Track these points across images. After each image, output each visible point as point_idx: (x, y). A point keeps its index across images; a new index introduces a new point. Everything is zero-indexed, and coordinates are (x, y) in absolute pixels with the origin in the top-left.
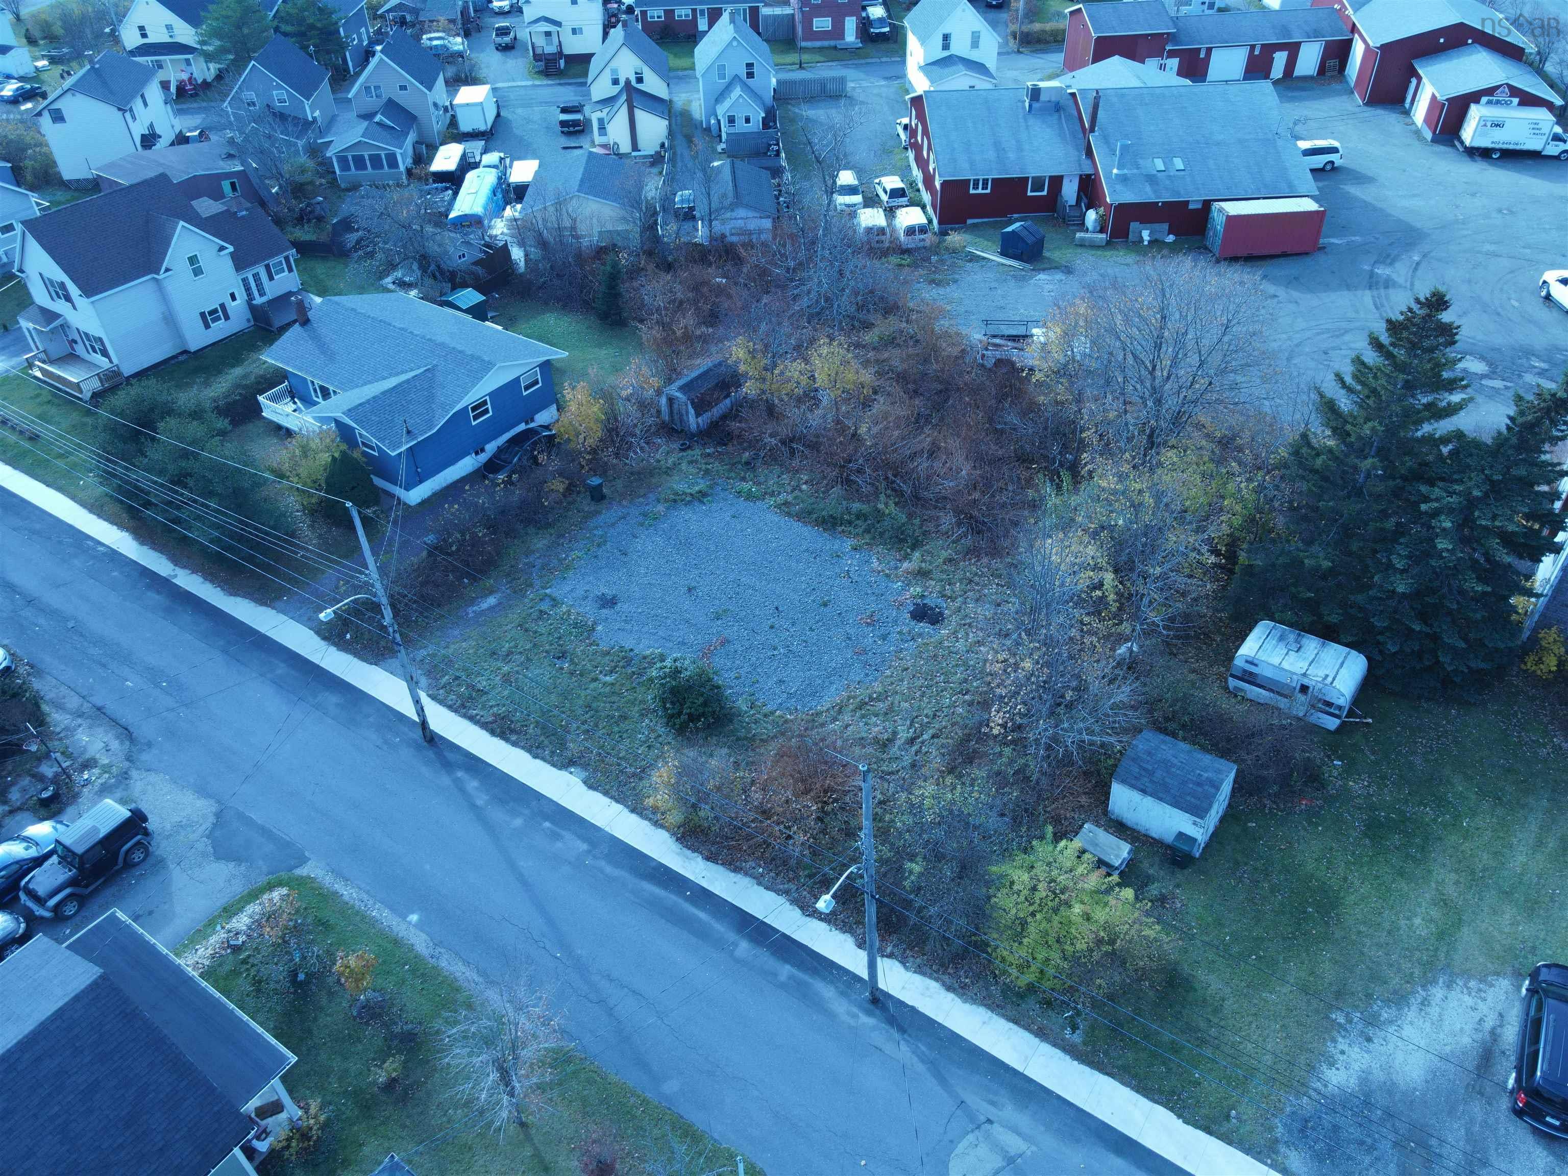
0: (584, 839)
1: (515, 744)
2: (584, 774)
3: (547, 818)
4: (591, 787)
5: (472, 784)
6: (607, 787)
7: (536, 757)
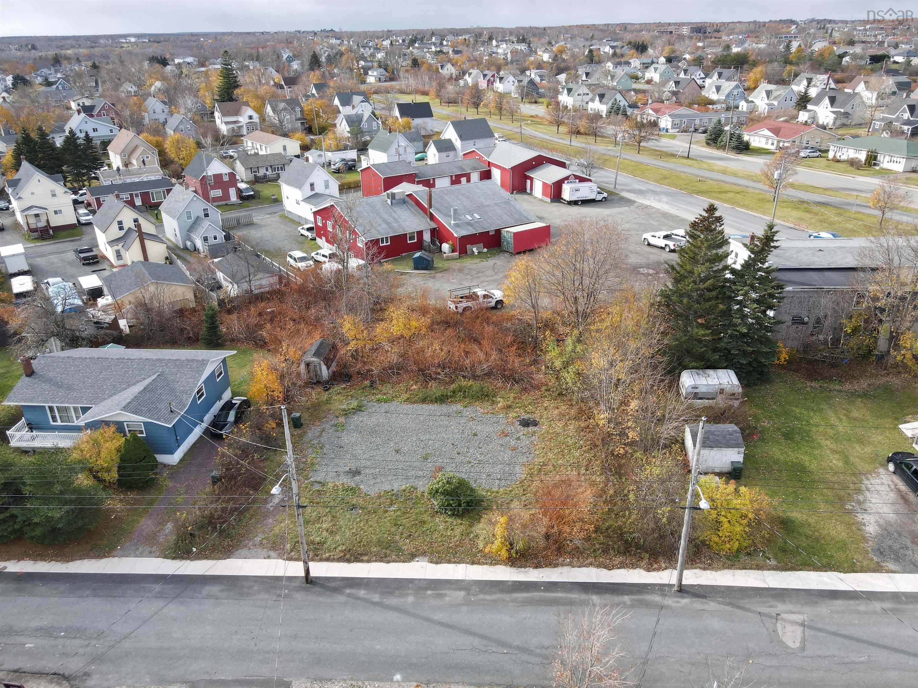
0: (460, 589)
1: (368, 561)
2: (426, 559)
3: (427, 589)
4: (437, 563)
5: (362, 593)
6: (448, 558)
7: (388, 562)
